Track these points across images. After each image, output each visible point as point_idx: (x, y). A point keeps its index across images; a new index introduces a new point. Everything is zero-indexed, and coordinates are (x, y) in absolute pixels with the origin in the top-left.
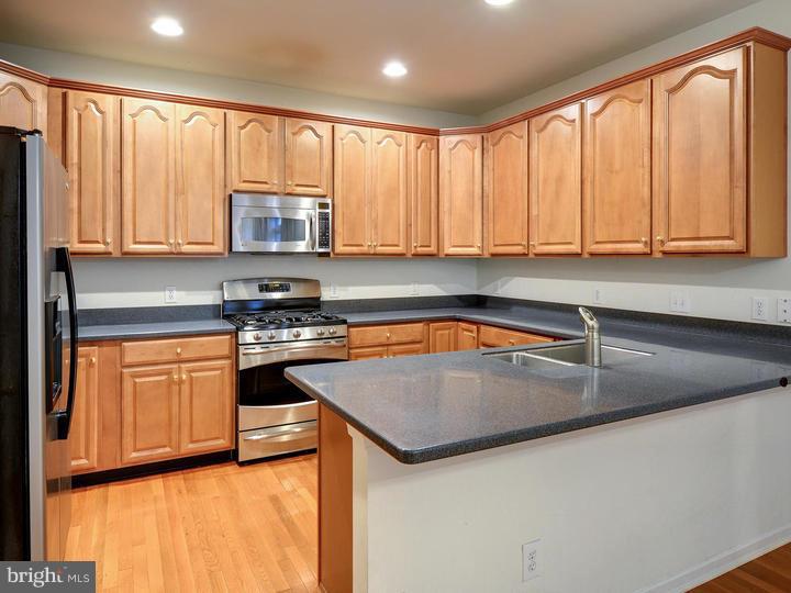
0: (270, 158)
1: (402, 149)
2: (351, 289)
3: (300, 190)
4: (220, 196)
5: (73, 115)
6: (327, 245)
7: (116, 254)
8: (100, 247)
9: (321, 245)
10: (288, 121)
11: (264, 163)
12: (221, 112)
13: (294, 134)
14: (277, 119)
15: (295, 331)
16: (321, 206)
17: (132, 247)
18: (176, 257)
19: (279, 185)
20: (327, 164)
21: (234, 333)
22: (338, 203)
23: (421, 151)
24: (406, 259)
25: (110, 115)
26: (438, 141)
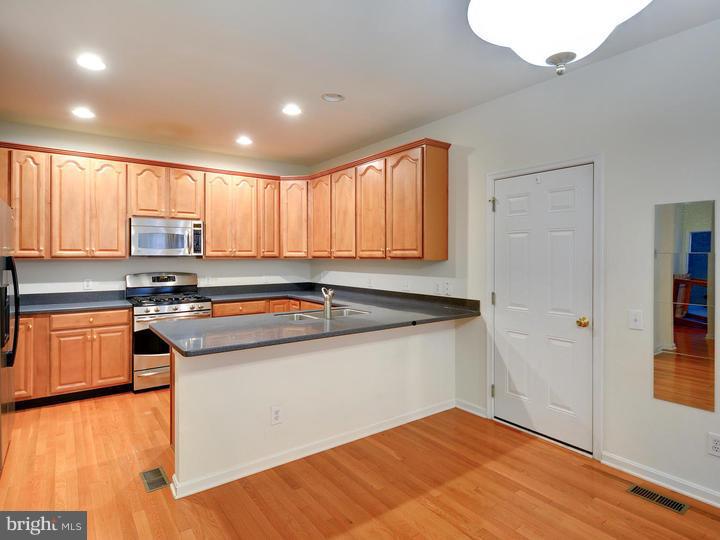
0: (159, 195)
1: (254, 189)
3: (181, 215)
4: (123, 218)
5: (16, 165)
6: (200, 251)
7: (47, 257)
8: (35, 253)
9: (195, 251)
10: (172, 170)
11: (155, 198)
12: (124, 164)
13: (177, 178)
14: (164, 169)
15: (174, 306)
16: (195, 226)
17: (59, 253)
18: (91, 259)
19: (166, 212)
20: (200, 198)
21: (130, 308)
22: (208, 224)
23: (267, 190)
24: (258, 260)
25: (43, 166)
26: (279, 184)
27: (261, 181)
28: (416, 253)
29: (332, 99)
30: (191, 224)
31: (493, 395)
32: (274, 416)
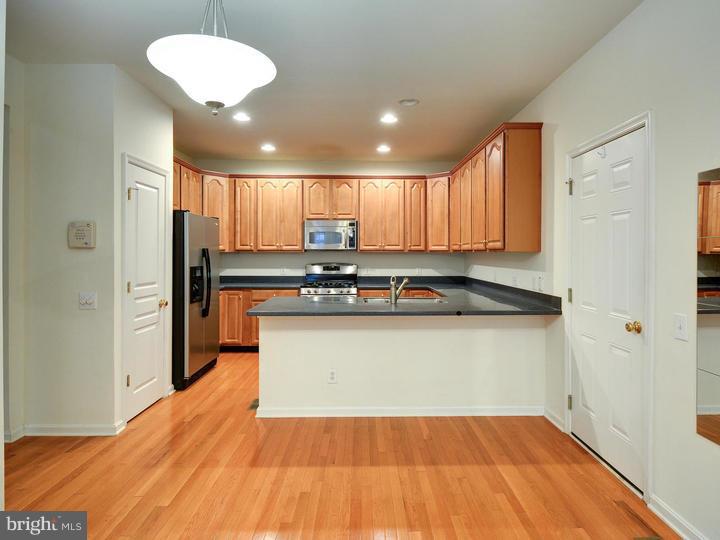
0: (325, 201)
1: (402, 190)
2: (377, 270)
3: (340, 217)
4: (300, 221)
5: (238, 189)
6: (353, 246)
7: (255, 251)
8: (248, 248)
9: (350, 246)
10: (334, 181)
11: (322, 204)
12: (300, 180)
13: (338, 187)
14: (328, 180)
15: (328, 289)
16: (350, 225)
17: (261, 247)
18: (280, 252)
19: (329, 214)
20: (355, 201)
21: (299, 289)
22: (361, 222)
23: (414, 189)
24: (405, 253)
25: (252, 188)
26: (426, 182)
27: (408, 181)
28: (499, 245)
29: (409, 104)
30: (346, 223)
31: (570, 407)
32: (330, 376)
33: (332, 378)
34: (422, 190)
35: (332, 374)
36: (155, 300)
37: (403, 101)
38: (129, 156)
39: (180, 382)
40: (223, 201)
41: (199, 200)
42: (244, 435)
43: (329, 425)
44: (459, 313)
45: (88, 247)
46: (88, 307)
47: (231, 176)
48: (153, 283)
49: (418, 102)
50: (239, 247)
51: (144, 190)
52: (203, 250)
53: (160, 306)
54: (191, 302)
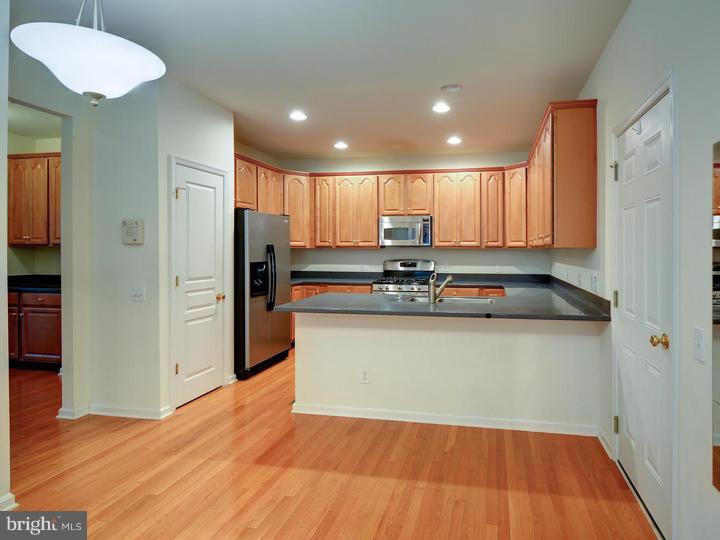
0: (400, 196)
1: (477, 182)
2: (455, 267)
3: (414, 212)
4: (375, 217)
5: (318, 187)
6: (428, 242)
7: (333, 247)
8: (327, 244)
9: (424, 241)
10: (409, 176)
11: (397, 199)
12: (376, 176)
13: (412, 182)
14: (402, 175)
15: (399, 286)
16: (424, 220)
17: (339, 244)
18: (357, 248)
19: (404, 210)
20: (429, 196)
21: (371, 285)
22: (436, 218)
23: (492, 182)
24: (482, 250)
25: (331, 186)
26: (504, 174)
27: (484, 174)
29: (454, 90)
30: (420, 219)
31: (617, 430)
32: (362, 376)
33: (365, 378)
34: (500, 182)
35: (365, 373)
36: (213, 294)
37: (445, 87)
38: (176, 158)
39: (242, 373)
40: (303, 199)
41: (280, 199)
42: (270, 430)
43: (356, 426)
44: (488, 316)
45: (136, 243)
46: (137, 298)
47: (311, 175)
48: (211, 277)
49: (461, 87)
50: (319, 243)
51: (195, 189)
52: (268, 246)
53: (218, 299)
54: (252, 296)
